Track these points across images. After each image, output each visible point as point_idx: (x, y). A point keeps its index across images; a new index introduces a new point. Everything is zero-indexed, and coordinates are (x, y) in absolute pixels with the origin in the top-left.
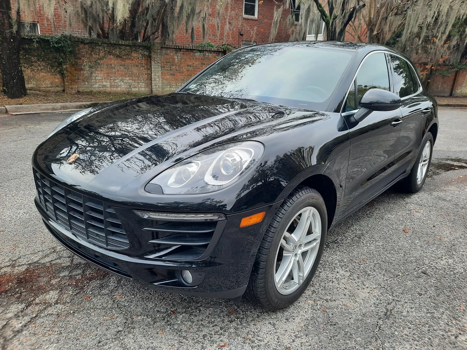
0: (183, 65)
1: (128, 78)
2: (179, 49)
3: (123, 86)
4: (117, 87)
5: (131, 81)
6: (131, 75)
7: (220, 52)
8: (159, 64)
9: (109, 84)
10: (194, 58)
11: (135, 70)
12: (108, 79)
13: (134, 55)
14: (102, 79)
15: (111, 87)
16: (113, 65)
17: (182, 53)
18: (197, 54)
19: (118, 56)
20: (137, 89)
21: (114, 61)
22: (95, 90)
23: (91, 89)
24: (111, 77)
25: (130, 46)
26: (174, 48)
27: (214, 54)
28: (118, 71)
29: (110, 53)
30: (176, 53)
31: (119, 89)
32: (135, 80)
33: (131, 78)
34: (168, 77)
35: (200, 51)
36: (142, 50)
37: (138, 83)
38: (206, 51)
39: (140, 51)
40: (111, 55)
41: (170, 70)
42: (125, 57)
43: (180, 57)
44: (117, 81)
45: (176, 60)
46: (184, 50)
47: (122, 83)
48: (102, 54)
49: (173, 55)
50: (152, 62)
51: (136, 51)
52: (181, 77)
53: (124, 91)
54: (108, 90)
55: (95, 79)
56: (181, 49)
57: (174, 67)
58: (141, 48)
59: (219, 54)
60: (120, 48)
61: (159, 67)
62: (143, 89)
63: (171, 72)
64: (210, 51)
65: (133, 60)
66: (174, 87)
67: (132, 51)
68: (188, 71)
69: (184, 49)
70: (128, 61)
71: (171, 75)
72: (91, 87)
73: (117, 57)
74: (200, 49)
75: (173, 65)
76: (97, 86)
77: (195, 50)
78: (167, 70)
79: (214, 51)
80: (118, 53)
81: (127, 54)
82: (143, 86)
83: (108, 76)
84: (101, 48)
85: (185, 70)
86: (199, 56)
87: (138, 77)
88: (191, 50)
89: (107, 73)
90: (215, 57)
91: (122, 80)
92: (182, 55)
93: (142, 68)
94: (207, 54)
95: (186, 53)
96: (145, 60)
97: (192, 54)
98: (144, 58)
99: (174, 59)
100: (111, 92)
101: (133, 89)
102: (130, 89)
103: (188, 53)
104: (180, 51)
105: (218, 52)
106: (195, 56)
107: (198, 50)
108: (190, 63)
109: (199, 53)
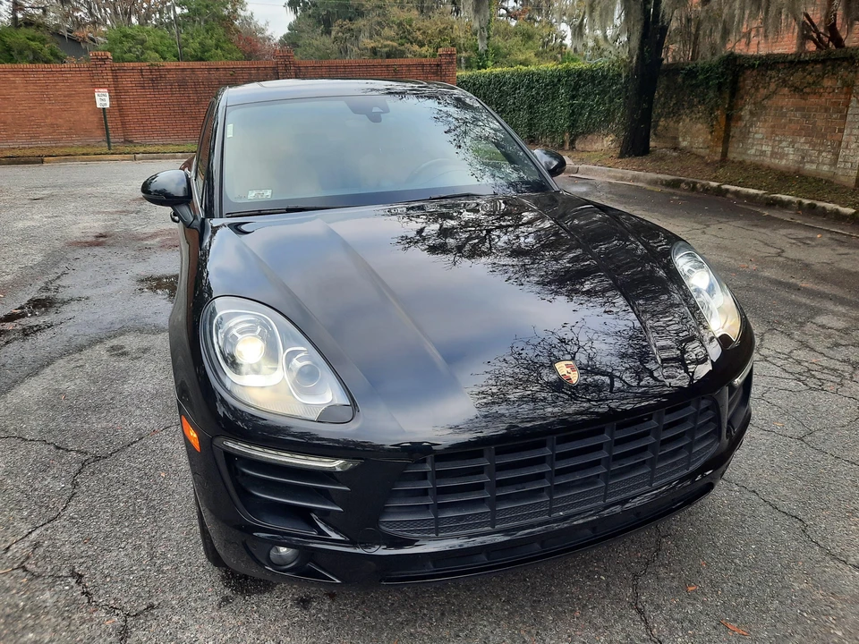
1: (803, 140)
3: (791, 157)
4: (782, 156)
5: (807, 147)
6: (810, 133)
9: (770, 149)
11: (820, 121)
12: (772, 140)
13: (827, 83)
14: (763, 139)
15: (774, 154)
16: (785, 110)
19: (796, 89)
20: (814, 167)
21: (788, 101)
22: (749, 159)
23: (745, 157)
24: (777, 135)
25: (823, 62)
28: (791, 121)
29: (785, 83)
31: (784, 162)
32: (814, 146)
33: (809, 139)
36: (846, 68)
37: (820, 152)
39: (842, 72)
40: (785, 86)
42: (807, 90)
44: (784, 144)
47: (791, 150)
48: (773, 86)
50: (853, 98)
51: (832, 73)
53: (790, 168)
54: (767, 161)
55: (754, 139)
58: (845, 64)
60: (804, 70)
62: (825, 168)
65: (821, 95)
67: (824, 74)
70: (812, 100)
72: (745, 153)
73: (795, 91)
76: (753, 151)
80: (798, 81)
81: (814, 83)
82: (827, 161)
83: (773, 132)
84: (773, 73)
87: (824, 136)
89: (771, 127)
91: (792, 143)
93: (834, 116)
98: (845, 89)
100: (772, 166)
101: (808, 166)
102: (801, 165)
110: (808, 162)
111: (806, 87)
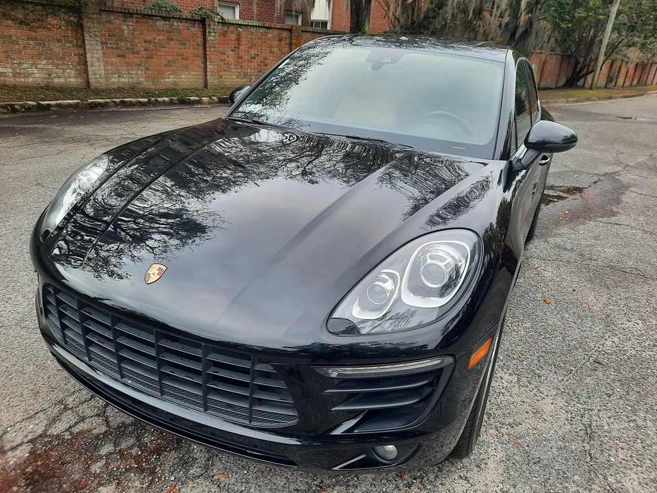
0: (137, 41)
1: (44, 62)
2: (129, 13)
3: (37, 75)
4: (27, 75)
5: (50, 67)
6: (50, 57)
7: (195, 20)
8: (97, 39)
9: (9, 70)
10: (156, 29)
11: (56, 48)
12: (8, 63)
13: (52, 21)
15: (15, 75)
16: (14, 38)
17: (135, 20)
18: (160, 23)
19: (21, 22)
20: (62, 80)
21: (15, 31)
24: (13, 59)
25: (43, 5)
26: (121, 12)
27: (186, 24)
28: (25, 48)
29: (6, 16)
30: (124, 21)
31: (31, 80)
32: (57, 66)
33: (50, 61)
34: (114, 60)
35: (165, 18)
36: (65, 13)
37: (64, 70)
38: (174, 18)
39: (63, 16)
40: (7, 19)
41: (117, 48)
42: (35, 24)
43: (131, 28)
44: (25, 66)
45: (126, 32)
46: (138, 16)
47: (35, 70)
49: (120, 24)
50: (86, 34)
51: (55, 15)
52: (135, 60)
53: (39, 84)
54: (10, 81)
56: (133, 14)
57: (123, 44)
58: (63, 10)
59: (194, 24)
60: (24, 8)
61: (99, 43)
62: (73, 80)
63: (119, 52)
64: (180, 19)
65: (50, 30)
66: (125, 76)
67: (48, 15)
68: (146, 50)
69: (137, 14)
70: (42, 33)
71: (119, 56)
73: (20, 24)
74: (164, 14)
75: (121, 40)
77: (155, 16)
78: (112, 48)
79: (187, 20)
80: (20, 16)
81: (39, 20)
82: (72, 75)
83: (8, 57)
85: (142, 49)
86: (163, 26)
87: (62, 59)
88: (149, 15)
89: (4, 52)
90: (188, 29)
91: (34, 65)
92: (135, 24)
93: (68, 45)
94: (175, 24)
95: (141, 20)
96: (72, 31)
97: (150, 22)
98: (70, 27)
99: (122, 30)
100: (17, 84)
101: (56, 80)
102: (50, 80)
103: (144, 20)
104: (132, 17)
105: (192, 21)
106: (157, 26)
107: (161, 16)
108: (149, 38)
109: (162, 22)
110: (55, 77)
111: (32, 22)
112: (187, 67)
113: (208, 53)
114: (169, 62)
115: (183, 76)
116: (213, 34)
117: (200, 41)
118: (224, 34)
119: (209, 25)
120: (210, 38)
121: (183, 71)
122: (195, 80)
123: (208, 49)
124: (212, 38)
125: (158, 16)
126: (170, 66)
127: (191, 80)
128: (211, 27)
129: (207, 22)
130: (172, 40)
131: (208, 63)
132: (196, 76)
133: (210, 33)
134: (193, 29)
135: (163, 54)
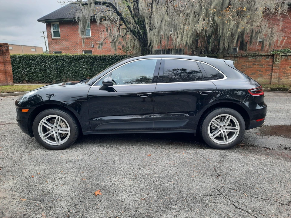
0: (239, 66)
2: (236, 56)
7: (269, 56)
10: (248, 61)
17: (239, 58)
18: (250, 59)
26: (234, 56)
27: (264, 58)
35: (253, 56)
38: (257, 56)
56: (238, 56)
59: (268, 57)
64: (261, 56)
68: (242, 69)
69: (240, 56)
74: (252, 55)
79: (264, 56)
86: (252, 59)
88: (245, 56)
90: (265, 59)
92: (238, 60)
94: (258, 58)
95: (242, 58)
97: (246, 58)
103: (243, 58)
104: (238, 57)
105: (268, 56)
106: (249, 60)
107: (251, 56)
108: (244, 64)
109: (252, 58)
112: (261, 75)
113: (273, 69)
114: (252, 73)
115: (259, 79)
116: (278, 61)
117: (271, 64)
118: (286, 60)
119: (276, 57)
120: (275, 63)
121: (259, 77)
122: (265, 81)
123: (274, 67)
124: (277, 62)
125: (250, 56)
126: (252, 75)
127: (263, 81)
128: (277, 58)
129: (275, 56)
130: (255, 64)
131: (273, 73)
132: (266, 79)
133: (276, 60)
134: (267, 59)
135: (250, 70)
